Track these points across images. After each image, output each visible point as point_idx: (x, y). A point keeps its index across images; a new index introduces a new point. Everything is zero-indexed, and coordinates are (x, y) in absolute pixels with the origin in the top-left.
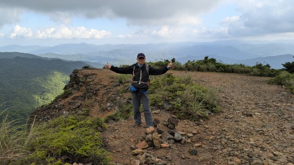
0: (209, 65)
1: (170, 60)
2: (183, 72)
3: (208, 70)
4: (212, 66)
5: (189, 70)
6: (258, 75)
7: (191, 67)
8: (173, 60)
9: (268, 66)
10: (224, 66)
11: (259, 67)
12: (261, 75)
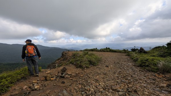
0: (107, 50)
1: (95, 48)
2: (99, 52)
3: (107, 51)
4: (108, 50)
5: (101, 51)
6: (124, 53)
7: (102, 50)
8: (96, 48)
9: (128, 50)
10: (112, 50)
11: (124, 50)
12: (125, 53)
